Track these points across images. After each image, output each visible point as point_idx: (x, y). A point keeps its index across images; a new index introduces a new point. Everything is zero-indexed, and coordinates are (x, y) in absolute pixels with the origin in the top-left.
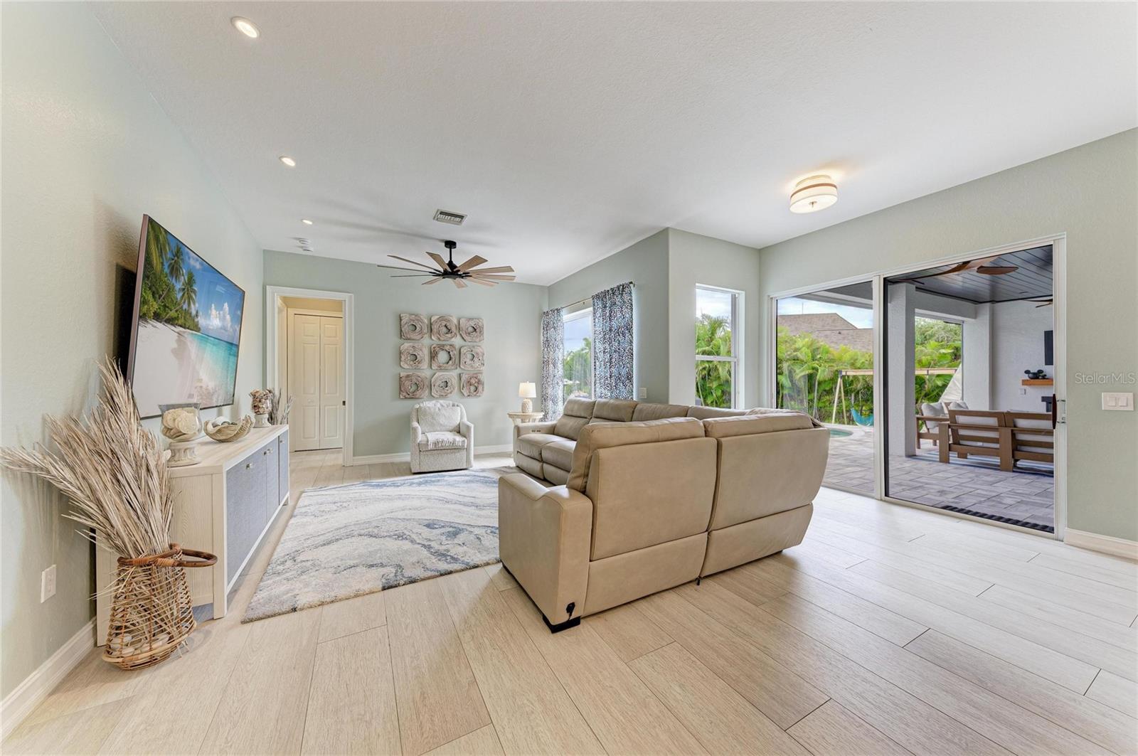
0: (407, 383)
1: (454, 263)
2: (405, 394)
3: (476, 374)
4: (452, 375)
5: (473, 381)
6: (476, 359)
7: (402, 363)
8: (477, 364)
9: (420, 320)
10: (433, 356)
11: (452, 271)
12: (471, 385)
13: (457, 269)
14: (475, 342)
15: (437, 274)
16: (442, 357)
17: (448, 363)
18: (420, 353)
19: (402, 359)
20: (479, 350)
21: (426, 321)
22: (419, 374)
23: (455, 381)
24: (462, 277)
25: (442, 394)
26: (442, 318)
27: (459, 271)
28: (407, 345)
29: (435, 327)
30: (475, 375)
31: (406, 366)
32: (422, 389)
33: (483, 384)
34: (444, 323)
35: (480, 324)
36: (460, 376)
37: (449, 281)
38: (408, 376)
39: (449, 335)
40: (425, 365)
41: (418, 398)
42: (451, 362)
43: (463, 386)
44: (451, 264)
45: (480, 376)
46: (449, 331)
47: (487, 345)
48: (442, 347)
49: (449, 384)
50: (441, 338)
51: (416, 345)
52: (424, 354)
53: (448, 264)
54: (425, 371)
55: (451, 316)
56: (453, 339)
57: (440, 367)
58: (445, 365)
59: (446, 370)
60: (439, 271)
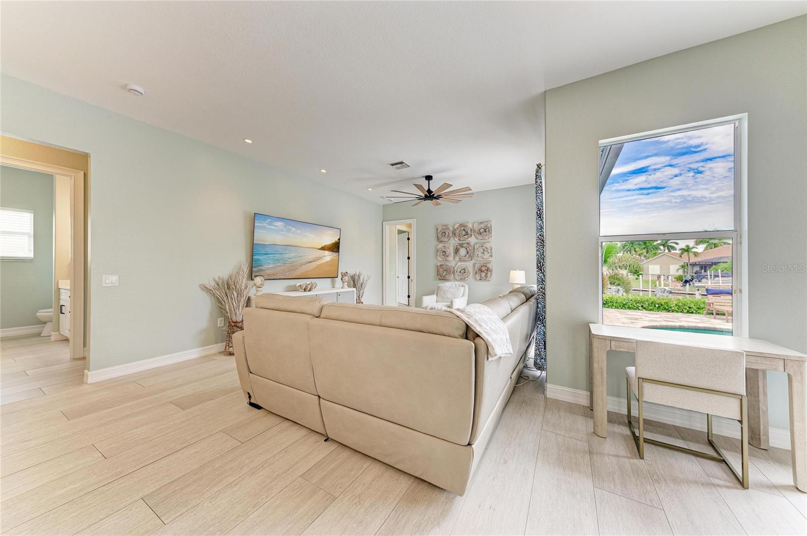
0: (441, 270)
1: (431, 190)
2: (439, 277)
3: (485, 263)
4: (469, 265)
5: (483, 269)
6: (486, 253)
7: (438, 257)
8: (486, 256)
9: (448, 229)
10: (457, 251)
11: (430, 196)
12: (482, 272)
13: (432, 194)
14: (485, 239)
15: (420, 199)
16: (463, 252)
17: (465, 256)
18: (448, 250)
19: (438, 254)
20: (488, 245)
21: (451, 228)
22: (448, 264)
23: (471, 269)
24: (437, 199)
25: (462, 277)
26: (461, 225)
27: (434, 195)
28: (441, 245)
29: (457, 232)
30: (485, 265)
31: (440, 259)
32: (449, 274)
33: (491, 271)
34: (463, 228)
35: (489, 225)
36: (474, 266)
37: (428, 202)
38: (441, 265)
39: (466, 237)
40: (451, 258)
41: (447, 280)
42: (468, 255)
43: (476, 273)
44: (429, 191)
45: (489, 265)
46: (467, 234)
47: (494, 241)
48: (461, 245)
49: (467, 271)
50: (461, 239)
51: (445, 245)
52: (451, 250)
53: (427, 191)
54: (452, 262)
55: (468, 223)
56: (469, 239)
57: (460, 259)
58: (464, 258)
59: (464, 261)
60: (422, 196)
